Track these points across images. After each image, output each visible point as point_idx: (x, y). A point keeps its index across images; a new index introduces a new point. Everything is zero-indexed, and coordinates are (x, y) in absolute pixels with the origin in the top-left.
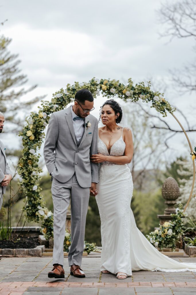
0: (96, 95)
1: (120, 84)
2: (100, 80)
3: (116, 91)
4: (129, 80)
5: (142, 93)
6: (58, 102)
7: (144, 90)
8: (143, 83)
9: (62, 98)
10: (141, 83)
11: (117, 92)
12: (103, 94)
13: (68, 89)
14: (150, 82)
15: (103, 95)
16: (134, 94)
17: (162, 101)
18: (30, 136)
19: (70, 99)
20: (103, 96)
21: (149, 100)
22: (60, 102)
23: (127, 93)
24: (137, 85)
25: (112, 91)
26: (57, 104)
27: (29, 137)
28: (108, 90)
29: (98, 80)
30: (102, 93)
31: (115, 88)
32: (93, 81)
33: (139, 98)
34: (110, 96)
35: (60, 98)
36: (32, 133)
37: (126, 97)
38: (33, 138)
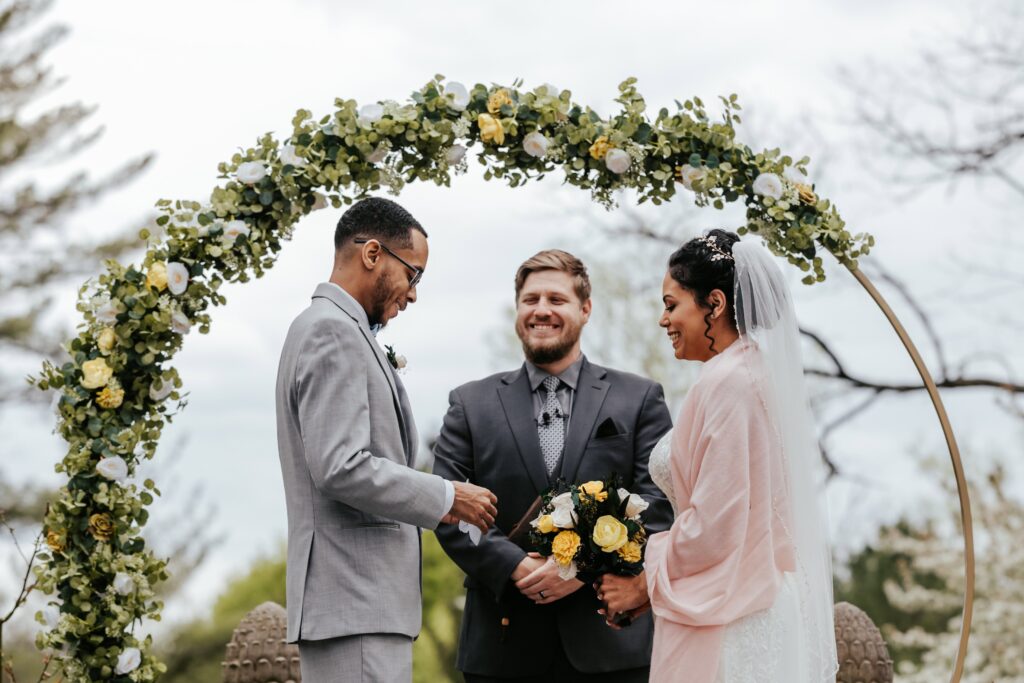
0: (451, 171)
1: (577, 110)
2: (470, 87)
3: (555, 148)
4: (622, 87)
5: (690, 160)
6: (248, 205)
7: (706, 141)
8: (699, 103)
9: (269, 184)
10: (688, 105)
11: (559, 151)
12: (484, 163)
13: (303, 139)
14: (734, 97)
15: (483, 169)
16: (652, 161)
17: (801, 196)
18: (100, 389)
19: (313, 189)
20: (488, 176)
21: (731, 197)
22: (256, 209)
23: (613, 157)
24: (664, 113)
25: (536, 145)
26: (241, 217)
27: (93, 393)
28: (515, 140)
29: (461, 87)
30: (481, 158)
31: (550, 130)
32: (431, 93)
33: (677, 185)
34: (524, 176)
35: (257, 185)
36: (110, 371)
37: (610, 180)
38: (115, 396)
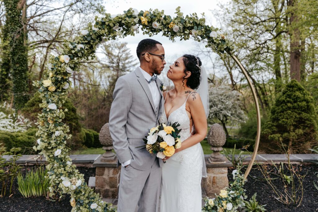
0: (135, 32)
1: (165, 16)
3: (160, 26)
4: (177, 10)
5: (194, 28)
6: (85, 41)
7: (198, 23)
8: (196, 14)
9: (89, 35)
10: (193, 14)
11: (161, 26)
12: (143, 30)
13: (97, 23)
14: (204, 13)
15: (143, 32)
16: (185, 28)
17: (222, 37)
18: (48, 87)
19: (102, 37)
20: (144, 33)
21: (203, 37)
22: (86, 42)
23: (175, 27)
24: (187, 16)
25: (156, 25)
26: (83, 43)
27: (47, 88)
28: (150, 22)
29: (137, 10)
30: (142, 29)
31: (159, 21)
32: (129, 11)
33: (190, 36)
34: (153, 34)
35: (86, 36)
36: (51, 82)
37: (174, 34)
38: (53, 88)
